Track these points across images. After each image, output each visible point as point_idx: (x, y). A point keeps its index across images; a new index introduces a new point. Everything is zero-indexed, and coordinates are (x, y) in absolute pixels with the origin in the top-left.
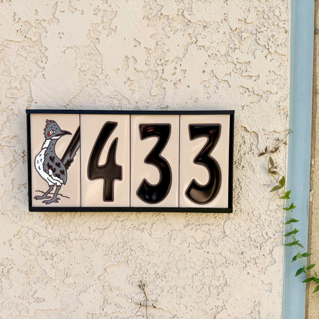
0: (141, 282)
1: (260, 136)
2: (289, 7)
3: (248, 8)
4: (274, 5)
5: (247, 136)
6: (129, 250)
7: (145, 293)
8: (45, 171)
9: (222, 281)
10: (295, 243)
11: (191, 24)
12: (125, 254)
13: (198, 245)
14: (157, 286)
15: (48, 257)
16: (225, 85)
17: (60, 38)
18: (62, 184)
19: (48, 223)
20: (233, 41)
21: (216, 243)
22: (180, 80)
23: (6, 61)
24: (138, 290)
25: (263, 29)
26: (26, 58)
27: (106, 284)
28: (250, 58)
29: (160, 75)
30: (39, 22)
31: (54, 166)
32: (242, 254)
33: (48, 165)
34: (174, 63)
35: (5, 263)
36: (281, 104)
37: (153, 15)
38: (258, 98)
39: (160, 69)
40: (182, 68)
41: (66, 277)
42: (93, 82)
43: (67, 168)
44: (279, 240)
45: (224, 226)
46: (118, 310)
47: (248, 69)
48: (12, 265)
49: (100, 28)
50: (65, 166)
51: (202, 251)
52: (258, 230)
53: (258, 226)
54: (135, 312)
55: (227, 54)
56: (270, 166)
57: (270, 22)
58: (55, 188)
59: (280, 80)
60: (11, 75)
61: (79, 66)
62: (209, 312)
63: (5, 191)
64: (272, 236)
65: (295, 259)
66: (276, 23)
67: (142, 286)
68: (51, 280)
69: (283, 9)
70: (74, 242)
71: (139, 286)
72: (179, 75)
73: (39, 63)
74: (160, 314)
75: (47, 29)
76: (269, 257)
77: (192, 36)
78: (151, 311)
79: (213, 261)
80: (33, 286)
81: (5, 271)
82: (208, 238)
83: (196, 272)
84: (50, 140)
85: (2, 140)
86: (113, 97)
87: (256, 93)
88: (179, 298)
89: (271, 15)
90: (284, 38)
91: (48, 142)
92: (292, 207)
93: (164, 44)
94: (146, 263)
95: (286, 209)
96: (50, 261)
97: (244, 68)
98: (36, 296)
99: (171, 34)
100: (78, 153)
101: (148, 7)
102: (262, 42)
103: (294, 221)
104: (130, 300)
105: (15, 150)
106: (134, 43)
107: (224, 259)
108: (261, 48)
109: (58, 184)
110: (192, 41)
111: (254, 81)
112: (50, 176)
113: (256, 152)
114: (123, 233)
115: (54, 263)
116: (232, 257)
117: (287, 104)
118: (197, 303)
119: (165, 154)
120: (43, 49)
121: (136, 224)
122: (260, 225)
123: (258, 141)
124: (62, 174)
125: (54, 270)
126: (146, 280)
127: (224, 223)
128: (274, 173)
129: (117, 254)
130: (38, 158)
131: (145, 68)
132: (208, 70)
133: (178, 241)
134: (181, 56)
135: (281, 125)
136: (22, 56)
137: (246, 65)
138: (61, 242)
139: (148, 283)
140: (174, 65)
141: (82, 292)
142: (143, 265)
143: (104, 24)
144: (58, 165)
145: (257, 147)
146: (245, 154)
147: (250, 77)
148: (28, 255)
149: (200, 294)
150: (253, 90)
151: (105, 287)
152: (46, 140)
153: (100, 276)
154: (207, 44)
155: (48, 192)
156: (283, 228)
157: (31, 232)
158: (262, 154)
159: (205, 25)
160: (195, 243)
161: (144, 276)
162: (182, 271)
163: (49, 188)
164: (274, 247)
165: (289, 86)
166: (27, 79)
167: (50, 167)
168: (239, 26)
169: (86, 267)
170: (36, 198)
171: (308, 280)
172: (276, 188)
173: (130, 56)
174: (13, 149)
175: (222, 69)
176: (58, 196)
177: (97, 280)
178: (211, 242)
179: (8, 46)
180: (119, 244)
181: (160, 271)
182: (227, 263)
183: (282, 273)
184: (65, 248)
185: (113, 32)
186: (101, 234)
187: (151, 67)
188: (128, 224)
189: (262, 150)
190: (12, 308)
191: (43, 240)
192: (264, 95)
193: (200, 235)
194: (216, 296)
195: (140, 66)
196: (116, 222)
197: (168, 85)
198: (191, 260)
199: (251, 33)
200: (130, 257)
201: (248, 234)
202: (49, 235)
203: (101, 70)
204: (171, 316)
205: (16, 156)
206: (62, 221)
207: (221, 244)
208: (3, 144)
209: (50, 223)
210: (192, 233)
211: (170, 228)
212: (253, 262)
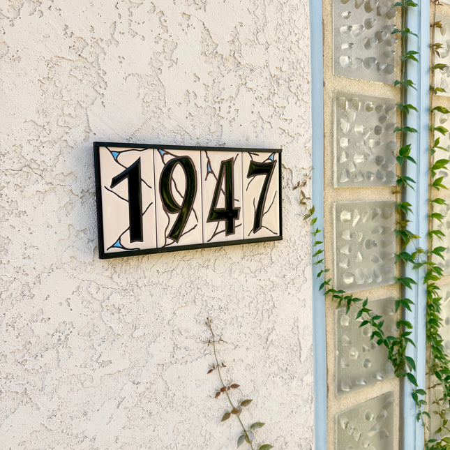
0: (208, 319)
1: (293, 173)
2: (310, 61)
3: (282, 58)
4: (300, 58)
5: (285, 172)
6: (196, 288)
7: (211, 330)
9: (271, 304)
10: (320, 262)
11: (240, 66)
12: (192, 294)
13: (252, 275)
14: (221, 320)
15: (115, 311)
16: (268, 125)
17: (121, 62)
19: (113, 271)
20: (273, 86)
21: (266, 270)
22: (234, 119)
23: (57, 82)
24: (205, 328)
25: (293, 78)
26: (81, 80)
27: (176, 328)
28: (285, 103)
29: (217, 112)
30: (95, 40)
32: (284, 277)
34: (228, 102)
35: (62, 329)
36: (307, 145)
37: (209, 52)
38: (292, 139)
39: (217, 106)
40: (236, 107)
41: (134, 329)
42: (156, 115)
44: (308, 261)
45: (271, 254)
46: (187, 353)
47: (284, 113)
48: (71, 329)
49: (162, 58)
51: (255, 279)
52: (294, 254)
54: (202, 351)
55: (269, 99)
56: (302, 197)
57: (298, 73)
59: (306, 124)
60: (63, 98)
61: (143, 97)
62: (263, 335)
63: (60, 240)
64: (303, 258)
65: (319, 275)
66: (302, 75)
67: (208, 323)
68: (118, 337)
69: (306, 62)
70: (143, 289)
71: (206, 323)
72: (233, 114)
73: (97, 88)
74: (224, 348)
75: (106, 50)
76: (302, 277)
77: (242, 77)
78: (218, 346)
79: (264, 287)
80: (98, 348)
81: (63, 338)
82: (260, 266)
83: (252, 300)
85: (55, 178)
86: (176, 132)
87: (290, 134)
88: (239, 327)
89: (298, 66)
90: (306, 87)
92: (317, 231)
93: (220, 82)
94: (211, 299)
95: (312, 234)
96: (117, 315)
97: (281, 112)
98: (100, 361)
99: (225, 73)
101: (205, 43)
102: (293, 89)
103: (319, 243)
104: (198, 340)
105: (71, 190)
106: (194, 78)
107: (272, 283)
108: (292, 94)
110: (242, 82)
111: (289, 124)
113: (291, 186)
114: (190, 272)
116: (277, 281)
117: (309, 145)
118: (254, 329)
120: (101, 72)
121: (201, 262)
122: (295, 249)
123: (292, 177)
125: (121, 325)
126: (212, 316)
127: (271, 251)
128: (304, 203)
129: (185, 294)
131: (204, 105)
132: (256, 111)
133: (237, 273)
134: (234, 96)
135: (306, 163)
136: (76, 77)
137: (282, 109)
138: (129, 291)
139: (214, 319)
140: (228, 104)
141: (151, 342)
142: (208, 301)
143: (165, 54)
145: (292, 182)
147: (285, 120)
148: (91, 313)
149: (256, 320)
150: (288, 132)
151: (175, 332)
153: (169, 321)
154: (254, 87)
156: (310, 250)
157: (93, 285)
158: (295, 188)
159: (251, 68)
160: (250, 273)
161: (210, 312)
162: (241, 301)
164: (305, 268)
165: (311, 129)
166: (84, 105)
168: (277, 73)
169: (155, 314)
171: (327, 293)
172: (307, 217)
173: (190, 91)
174: (70, 188)
175: (266, 112)
177: (166, 326)
178: (262, 269)
179: (59, 63)
180: (187, 284)
181: (223, 305)
182: (274, 287)
183: (311, 289)
184: (133, 297)
185: (174, 64)
186: (169, 276)
187: (209, 104)
188: (194, 263)
189: (295, 184)
190: (72, 382)
191: (108, 292)
192: (295, 136)
193: (254, 265)
194: (267, 319)
195: (201, 102)
196: (183, 262)
197: (225, 123)
198: (247, 289)
199: (285, 81)
200: (197, 297)
201: (287, 259)
202: (115, 286)
203: (163, 102)
204: (233, 347)
205: (72, 196)
206: (128, 268)
207: (269, 270)
208: (55, 183)
209: (116, 272)
210: (248, 264)
211: (230, 262)
212: (292, 283)
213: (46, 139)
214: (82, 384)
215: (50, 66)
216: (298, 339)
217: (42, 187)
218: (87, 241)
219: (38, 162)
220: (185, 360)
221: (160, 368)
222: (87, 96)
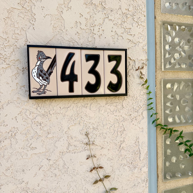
0: (86, 132)
1: (136, 62)
2: (145, 5)
3: (129, 4)
4: (140, 4)
5: (131, 62)
6: (80, 117)
7: (88, 138)
8: (38, 77)
9: (122, 129)
10: (152, 109)
11: (105, 9)
12: (78, 120)
13: (112, 113)
14: (94, 134)
15: (38, 124)
16: (121, 38)
17: (43, 9)
18: (47, 84)
20: (124, 18)
22: (101, 35)
23: (12, 19)
24: (85, 137)
25: (135, 14)
26: (23, 18)
27: (69, 135)
28: (131, 27)
29: (92, 31)
32: (130, 115)
34: (98, 26)
35: (13, 130)
36: (144, 48)
37: (88, 3)
38: (135, 44)
39: (92, 28)
40: (102, 29)
41: (48, 134)
42: (60, 33)
43: (50, 76)
44: (145, 108)
45: (122, 103)
46: (75, 148)
47: (130, 31)
48: (17, 131)
49: (63, 6)
50: (49, 75)
51: (113, 115)
52: (136, 104)
54: (84, 148)
55: (121, 24)
56: (141, 75)
57: (138, 11)
58: (43, 86)
59: (143, 37)
60: (15, 27)
61: (53, 25)
62: (118, 144)
63: (12, 90)
64: (142, 106)
65: (151, 116)
66: (141, 12)
67: (87, 135)
68: (40, 137)
69: (143, 6)
70: (53, 115)
71: (86, 135)
72: (101, 32)
73: (31, 21)
74: (95, 148)
75: (35, 4)
76: (141, 116)
77: (106, 14)
78: (92, 147)
79: (118, 120)
80: (30, 141)
81: (13, 134)
82: (116, 109)
83: (111, 125)
84: (40, 61)
85: (10, 62)
86: (70, 41)
88: (104, 138)
89: (138, 8)
90: (144, 19)
91: (39, 62)
92: (150, 92)
93: (94, 17)
94: (89, 123)
95: (147, 94)
96: (39, 127)
97: (128, 31)
98: (31, 147)
99: (97, 13)
100: (55, 68)
102: (135, 20)
103: (151, 99)
104: (81, 143)
105: (18, 68)
106: (80, 15)
107: (123, 118)
108: (135, 22)
109: (45, 84)
110: (106, 16)
111: (133, 37)
112: (41, 80)
113: (135, 69)
114: (77, 109)
115: (42, 128)
116: (126, 117)
117: (146, 48)
118: (112, 140)
119: (97, 69)
120: (33, 14)
121: (83, 105)
122: (137, 102)
123: (135, 64)
124: (47, 79)
125: (42, 131)
126: (89, 131)
127: (123, 101)
128: (142, 78)
129: (75, 120)
131: (85, 28)
132: (114, 30)
133: (103, 112)
134: (102, 23)
135: (144, 57)
136: (21, 17)
137: (129, 29)
138: (45, 115)
139: (90, 133)
140: (98, 27)
141: (57, 141)
142: (87, 124)
143: (65, 5)
144: (45, 74)
145: (135, 67)
146: (130, 70)
147: (131, 35)
148: (27, 124)
149: (113, 136)
150: (133, 41)
151: (69, 137)
152: (38, 61)
153: (66, 132)
154: (113, 19)
155: (40, 89)
156: (146, 103)
157: (28, 112)
158: (137, 70)
159: (111, 10)
160: (110, 112)
161: (88, 129)
162: (105, 125)
163: (40, 86)
164: (143, 111)
165: (146, 39)
166: (24, 29)
167: (40, 75)
168: (126, 12)
169: (59, 128)
170: (33, 92)
171: (157, 126)
172: (143, 85)
173: (78, 21)
175: (120, 31)
176: (45, 91)
177: (64, 134)
178: (117, 111)
179: (13, 11)
180: (75, 115)
181: (95, 127)
182: (124, 120)
183: (147, 123)
184: (48, 119)
185: (69, 9)
186: (66, 110)
187: (88, 27)
188: (79, 105)
189: (137, 68)
190: (18, 155)
191: (35, 115)
192: (137, 43)
193: (112, 108)
194: (120, 136)
195: (83, 26)
196: (73, 104)
197: (96, 37)
198: (109, 120)
199: (131, 16)
200: (81, 121)
201: (132, 106)
202: (38, 113)
203: (63, 27)
204: (101, 148)
205: (18, 70)
206: (45, 105)
207: (122, 111)
208: (11, 64)
209: (39, 106)
210: (109, 107)
211: (99, 105)
212: (135, 119)
213: (7, 45)
214: (22, 157)
215: (9, 12)
216: (139, 148)
217: (5, 66)
218: (25, 91)
219: (3, 55)
220: (74, 151)
221: (61, 154)
222: (26, 25)
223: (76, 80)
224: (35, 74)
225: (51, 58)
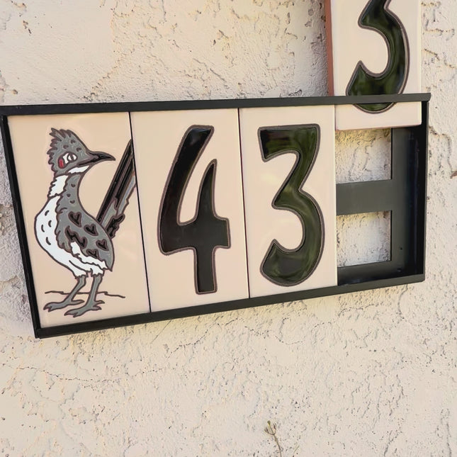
0: (269, 422)
1: (452, 142)
6: (244, 373)
7: (276, 440)
8: (62, 246)
9: (396, 391)
12: (237, 382)
13: (359, 342)
14: (297, 422)
15: (87, 417)
18: (104, 269)
19: (77, 350)
21: (387, 333)
27: (207, 440)
29: (283, 25)
31: (82, 233)
32: (425, 343)
33: (68, 232)
34: (309, 2)
38: (452, 72)
39: (283, 12)
41: (127, 445)
43: (112, 235)
45: (399, 304)
47: (437, 18)
50: (107, 230)
51: (366, 350)
52: (448, 300)
53: (447, 295)
58: (90, 280)
62: (379, 443)
67: (270, 430)
70: (138, 378)
71: (267, 430)
79: (383, 364)
82: (376, 326)
83: (358, 386)
84: (65, 177)
86: (191, 74)
87: (448, 63)
88: (332, 433)
91: (61, 181)
94: (276, 389)
96: (91, 425)
97: (429, 16)
100: (133, 199)
107: (399, 356)
109: (96, 271)
111: (447, 40)
112: (76, 256)
113: (447, 170)
114: (232, 345)
115: (100, 427)
116: (411, 351)
118: (360, 435)
119: (308, 187)
121: (253, 325)
122: (450, 291)
123: (450, 151)
124: (102, 250)
125: (102, 440)
126: (277, 417)
127: (400, 298)
129: (224, 384)
130: (42, 220)
137: (433, 8)
138: (111, 383)
139: (281, 422)
142: (270, 393)
144: (91, 230)
145: (448, 161)
147: (439, 33)
148: (41, 422)
149: (364, 420)
150: (445, 57)
151: (206, 446)
152: (56, 176)
155: (76, 291)
158: (455, 174)
160: (355, 339)
161: (273, 411)
162: (335, 389)
163: (75, 282)
167: (72, 236)
169: (166, 419)
170: (49, 307)
176: (99, 297)
177: (188, 437)
178: (380, 332)
180: (226, 365)
181: (299, 398)
182: (403, 361)
184: (121, 393)
186: (189, 354)
187: (265, 8)
188: (239, 327)
189: (456, 164)
193: (363, 325)
194: (388, 417)
196: (216, 327)
198: (349, 369)
201: (433, 311)
202: (82, 375)
206: (107, 342)
207: (395, 333)
209: (83, 352)
210: (351, 323)
211: (314, 321)
212: (440, 352)
216: (448, 444)
223: (225, 243)
224: (50, 233)
225: (114, 159)
